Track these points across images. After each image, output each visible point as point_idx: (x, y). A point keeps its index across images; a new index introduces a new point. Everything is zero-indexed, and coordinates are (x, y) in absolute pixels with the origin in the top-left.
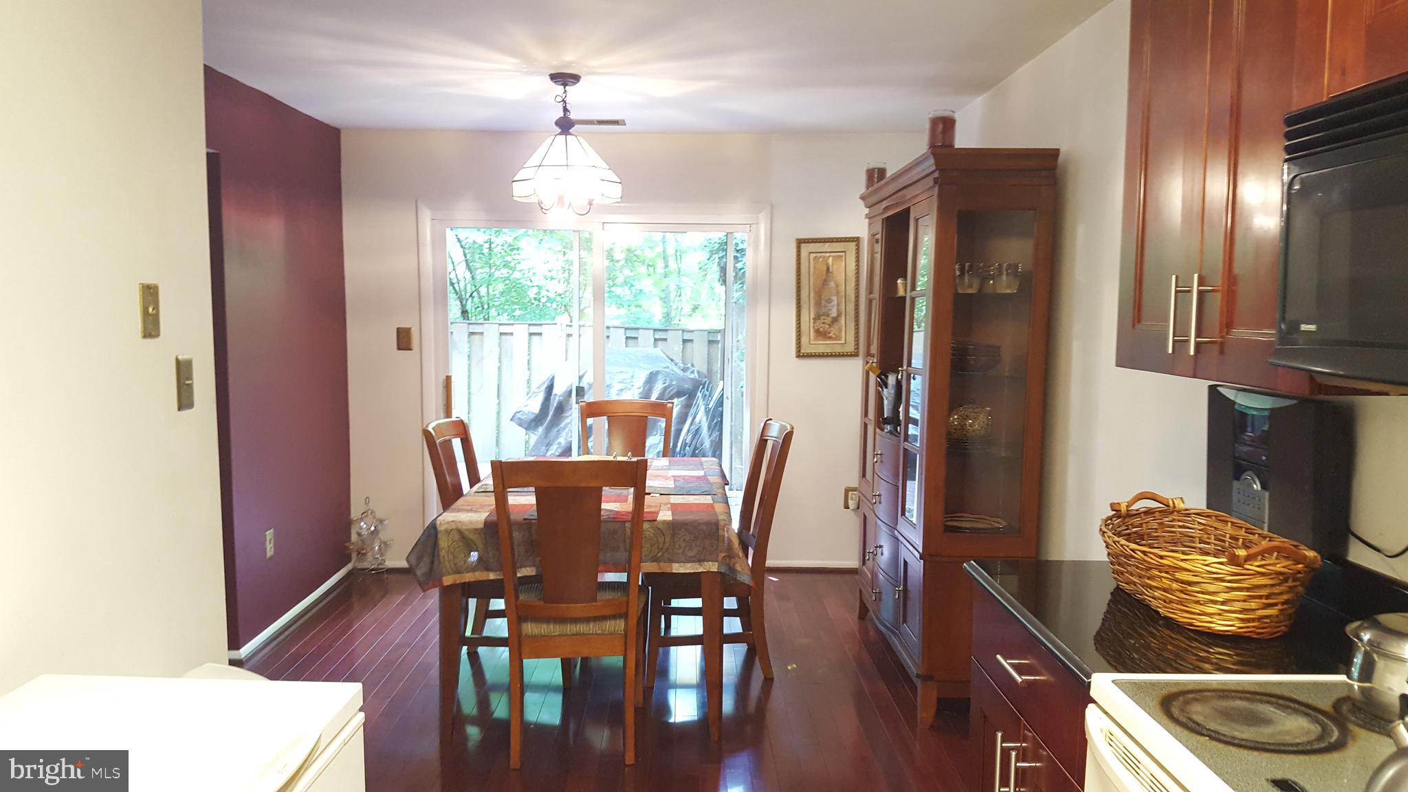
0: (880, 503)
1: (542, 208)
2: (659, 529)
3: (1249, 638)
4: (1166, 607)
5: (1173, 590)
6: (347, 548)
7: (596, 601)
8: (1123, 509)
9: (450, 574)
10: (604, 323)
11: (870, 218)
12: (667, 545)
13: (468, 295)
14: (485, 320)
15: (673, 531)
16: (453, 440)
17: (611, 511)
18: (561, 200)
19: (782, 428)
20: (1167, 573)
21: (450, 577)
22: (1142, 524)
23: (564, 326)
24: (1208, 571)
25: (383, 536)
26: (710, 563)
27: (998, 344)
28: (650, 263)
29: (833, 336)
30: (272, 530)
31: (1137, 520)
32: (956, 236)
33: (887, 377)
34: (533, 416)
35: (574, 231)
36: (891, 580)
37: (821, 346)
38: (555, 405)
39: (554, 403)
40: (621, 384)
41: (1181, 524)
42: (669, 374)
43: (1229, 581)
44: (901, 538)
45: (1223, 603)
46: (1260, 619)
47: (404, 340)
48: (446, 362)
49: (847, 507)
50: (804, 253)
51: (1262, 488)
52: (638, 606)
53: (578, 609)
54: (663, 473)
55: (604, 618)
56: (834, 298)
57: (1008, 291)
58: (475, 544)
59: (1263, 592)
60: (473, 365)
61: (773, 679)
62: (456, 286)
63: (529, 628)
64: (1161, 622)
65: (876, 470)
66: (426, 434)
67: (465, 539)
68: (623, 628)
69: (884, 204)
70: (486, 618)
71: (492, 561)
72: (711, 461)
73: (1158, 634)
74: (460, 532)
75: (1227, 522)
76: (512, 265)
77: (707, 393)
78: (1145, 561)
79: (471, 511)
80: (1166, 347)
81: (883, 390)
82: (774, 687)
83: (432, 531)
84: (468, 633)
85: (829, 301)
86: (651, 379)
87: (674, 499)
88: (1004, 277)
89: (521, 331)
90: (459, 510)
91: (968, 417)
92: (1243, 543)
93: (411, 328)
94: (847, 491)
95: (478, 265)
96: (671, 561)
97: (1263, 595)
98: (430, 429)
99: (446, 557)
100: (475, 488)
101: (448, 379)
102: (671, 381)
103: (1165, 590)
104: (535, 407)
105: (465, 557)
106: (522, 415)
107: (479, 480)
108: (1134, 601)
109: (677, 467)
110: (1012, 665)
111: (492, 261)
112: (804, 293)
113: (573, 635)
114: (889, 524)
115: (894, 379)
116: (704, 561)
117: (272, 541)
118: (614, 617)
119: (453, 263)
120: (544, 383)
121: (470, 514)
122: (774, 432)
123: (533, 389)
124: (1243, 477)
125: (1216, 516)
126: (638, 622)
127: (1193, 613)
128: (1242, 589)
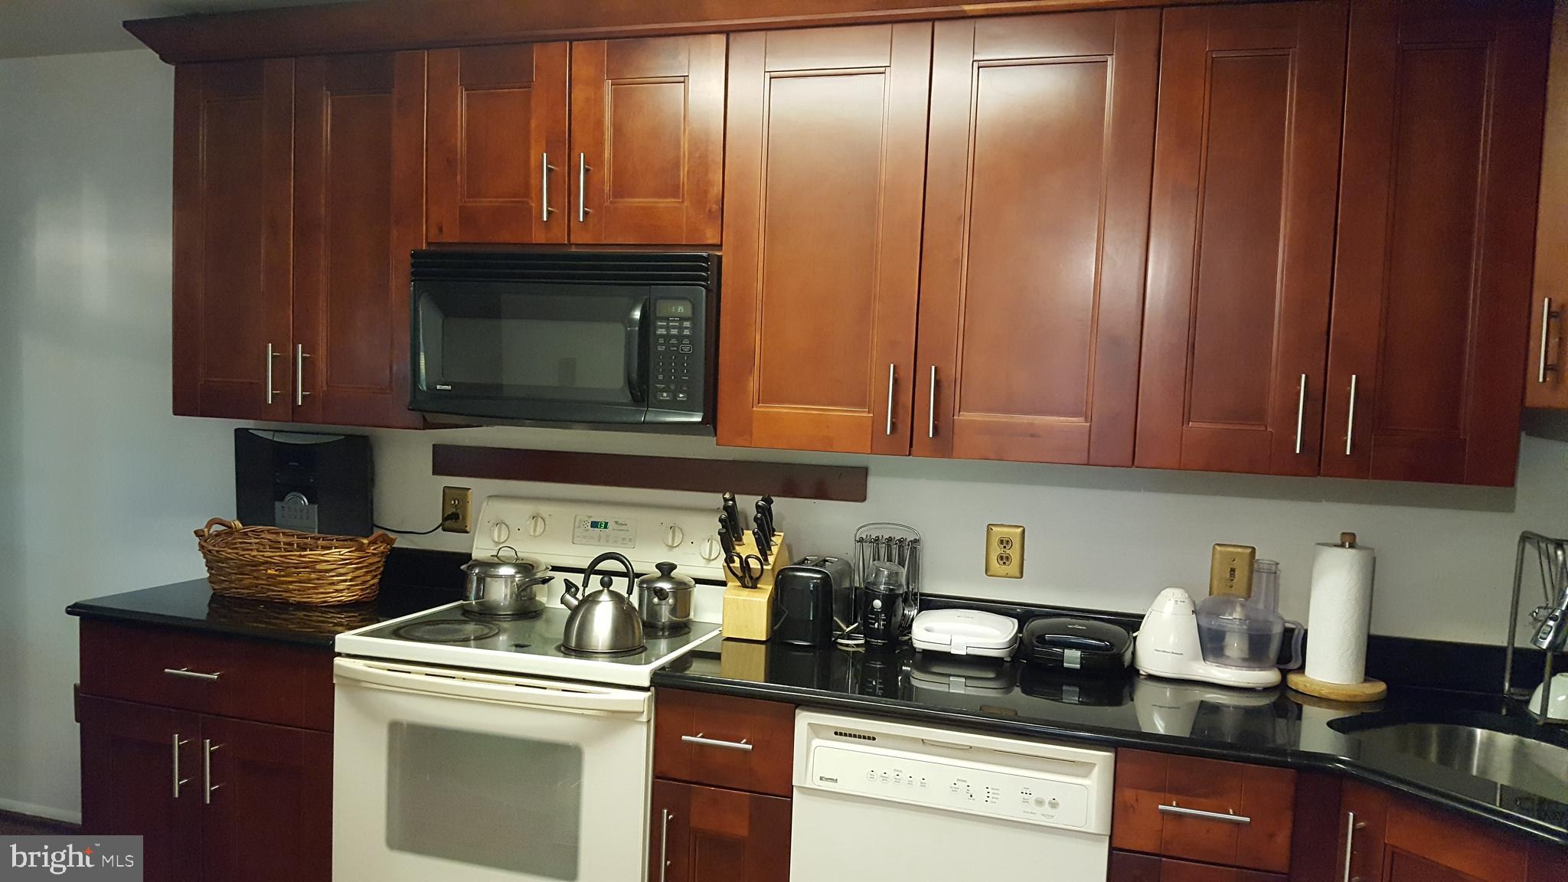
5: (311, 580)
43: (356, 564)
45: (350, 580)
51: (309, 502)
75: (279, 533)
80: (266, 399)
92: (298, 546)
110: (189, 671)
124: (288, 497)
127: (329, 593)
128: (361, 568)
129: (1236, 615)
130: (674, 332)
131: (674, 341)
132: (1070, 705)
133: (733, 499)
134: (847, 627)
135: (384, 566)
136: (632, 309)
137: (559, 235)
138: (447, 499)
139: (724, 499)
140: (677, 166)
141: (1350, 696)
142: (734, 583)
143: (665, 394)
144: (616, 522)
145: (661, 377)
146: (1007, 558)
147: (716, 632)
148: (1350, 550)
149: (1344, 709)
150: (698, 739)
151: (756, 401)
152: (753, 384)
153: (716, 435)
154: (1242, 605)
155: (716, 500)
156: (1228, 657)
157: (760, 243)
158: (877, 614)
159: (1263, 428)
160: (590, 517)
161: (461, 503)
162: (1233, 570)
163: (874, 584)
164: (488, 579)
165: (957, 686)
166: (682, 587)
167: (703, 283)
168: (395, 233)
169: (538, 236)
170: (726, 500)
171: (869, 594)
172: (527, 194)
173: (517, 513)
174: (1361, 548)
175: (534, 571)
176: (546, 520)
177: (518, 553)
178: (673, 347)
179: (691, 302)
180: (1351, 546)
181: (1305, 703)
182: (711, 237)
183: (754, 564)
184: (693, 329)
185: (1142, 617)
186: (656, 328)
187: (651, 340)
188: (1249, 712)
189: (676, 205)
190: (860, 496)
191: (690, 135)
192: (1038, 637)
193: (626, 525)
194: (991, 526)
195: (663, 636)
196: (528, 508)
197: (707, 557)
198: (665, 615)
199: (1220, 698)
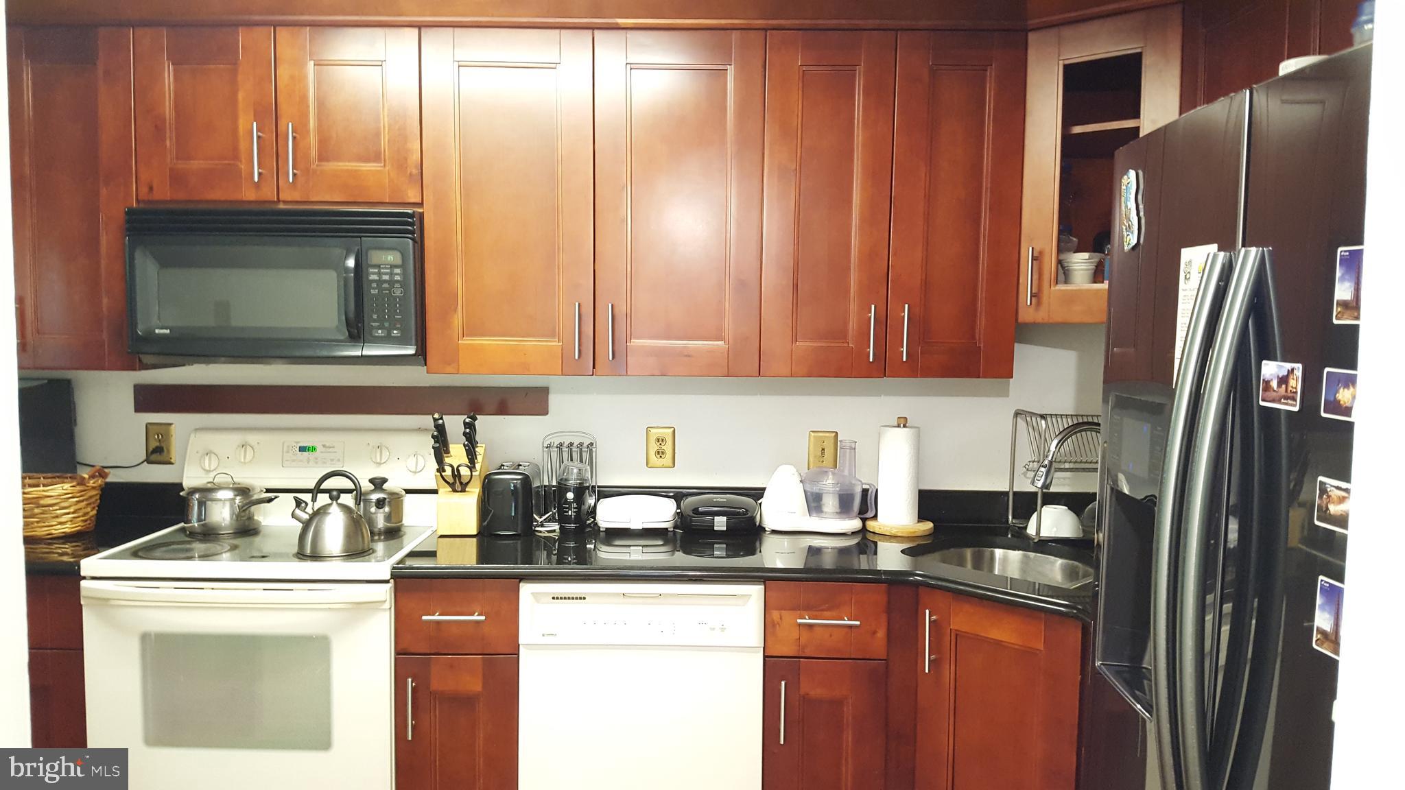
43: (78, 497)
45: (74, 512)
127: (54, 525)
128: (82, 501)
129: (830, 481)
130: (386, 277)
131: (385, 285)
132: (719, 558)
133: (441, 418)
134: (541, 518)
135: (100, 499)
136: (346, 258)
137: (268, 193)
138: (151, 434)
139: (434, 418)
140: (377, 135)
141: (911, 533)
142: (445, 490)
143: (380, 331)
144: (324, 446)
145: (375, 317)
146: (663, 453)
147: (429, 533)
148: (904, 429)
149: (906, 542)
150: (436, 617)
151: (461, 335)
152: (458, 320)
153: (426, 365)
154: (834, 474)
155: (427, 421)
156: (826, 513)
157: (457, 203)
158: (570, 503)
159: (846, 345)
160: (297, 443)
161: (164, 436)
162: (823, 449)
163: (566, 480)
164: (209, 503)
165: (636, 554)
166: (396, 496)
167: (410, 236)
168: (104, 191)
169: (249, 195)
170: (435, 420)
171: (562, 488)
172: (236, 157)
173: (225, 443)
174: (911, 427)
175: (251, 494)
176: (254, 448)
177: (234, 480)
178: (385, 290)
179: (401, 252)
180: (905, 426)
181: (880, 540)
182: (413, 196)
183: (465, 472)
184: (404, 274)
185: (764, 489)
186: (368, 274)
187: (365, 286)
188: (843, 551)
189: (379, 169)
190: (544, 411)
191: (389, 110)
192: (694, 510)
193: (333, 447)
194: (649, 429)
195: (379, 540)
196: (236, 438)
197: (414, 470)
198: (381, 523)
199: (823, 543)
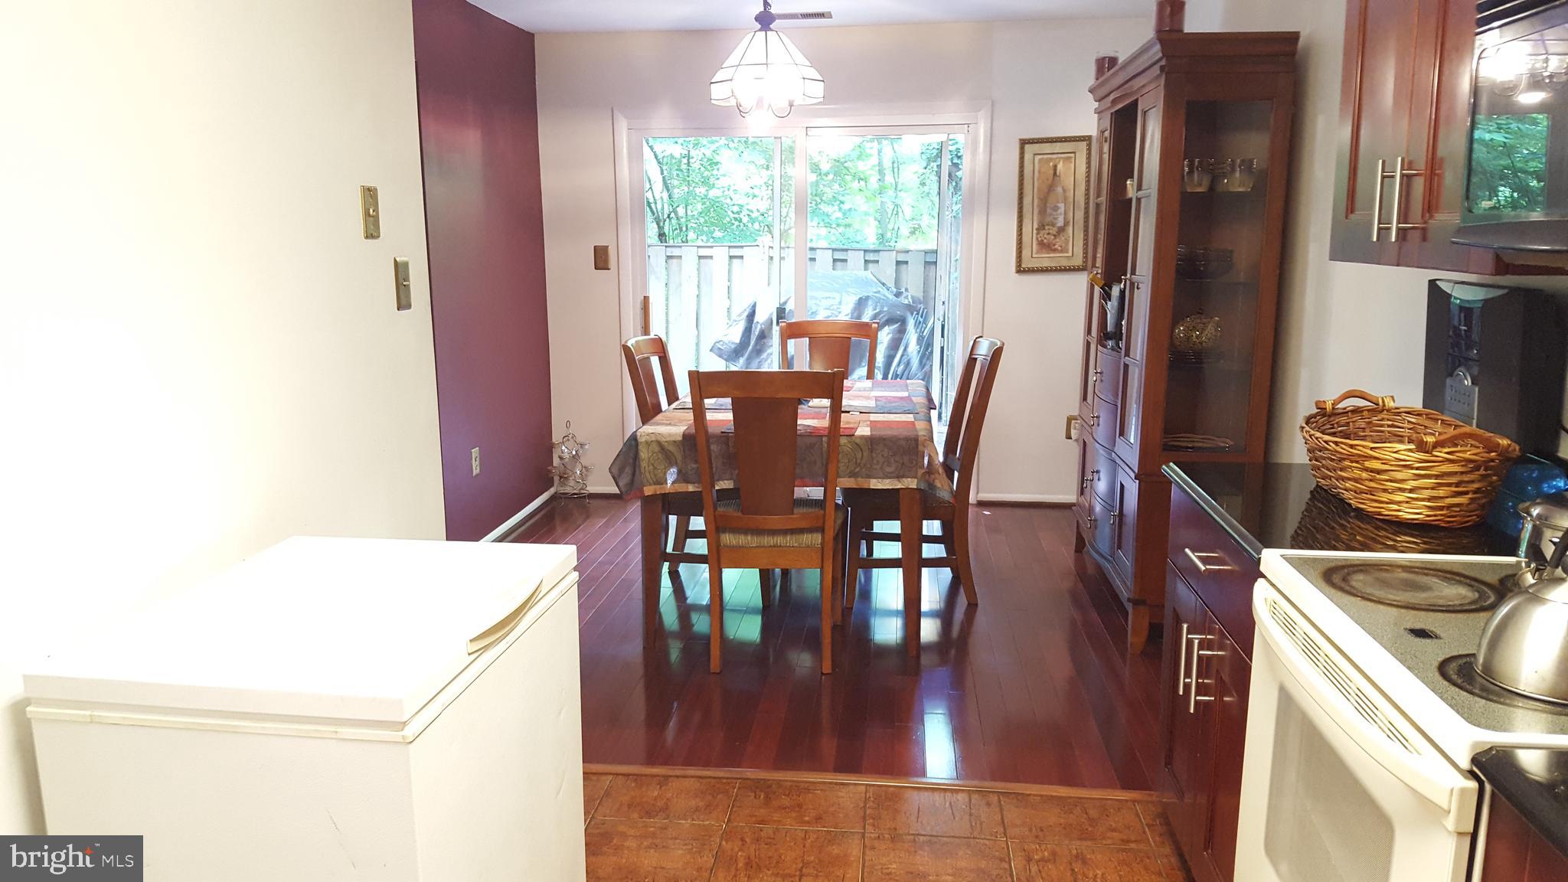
0: (1098, 425)
1: (741, 111)
2: (856, 444)
3: (1437, 526)
4: (1356, 498)
5: (1362, 479)
6: (550, 471)
7: (793, 514)
8: (1329, 406)
9: (650, 485)
10: (806, 246)
11: (1098, 113)
12: (864, 461)
13: (666, 216)
14: (683, 242)
15: (871, 445)
16: (651, 358)
17: (809, 426)
18: (760, 103)
19: (992, 344)
20: (1357, 462)
21: (650, 487)
22: (1349, 423)
23: (767, 248)
24: (1396, 458)
25: (584, 461)
26: (909, 479)
27: (1230, 249)
28: (862, 177)
29: (1059, 248)
30: (477, 448)
31: (1343, 419)
32: (1184, 129)
33: (1111, 288)
34: (733, 346)
35: (775, 138)
36: (1106, 506)
37: (1046, 260)
38: (757, 334)
39: (756, 332)
40: (828, 311)
41: (1390, 423)
42: (880, 299)
43: (1417, 469)
44: (1118, 461)
45: (1411, 491)
46: (1449, 507)
47: (601, 259)
48: (645, 285)
49: (1069, 437)
50: (1028, 157)
51: (1472, 383)
52: (835, 522)
53: (775, 521)
54: (866, 394)
55: (801, 531)
56: (1062, 206)
57: (1241, 189)
58: (674, 456)
59: (1453, 480)
60: (671, 292)
61: (977, 604)
62: (653, 206)
63: (728, 539)
64: (1352, 514)
65: (1096, 391)
66: (626, 350)
67: (664, 451)
68: (820, 541)
69: (1112, 97)
70: (686, 538)
71: (690, 473)
72: (916, 383)
73: (1349, 526)
74: (659, 443)
75: (1438, 419)
76: (712, 181)
77: (921, 320)
78: (1337, 452)
79: (670, 424)
81: (1106, 303)
82: (977, 613)
83: (633, 443)
84: (669, 549)
85: (1056, 209)
86: (861, 303)
87: (873, 417)
88: (1237, 174)
89: (721, 254)
90: (658, 424)
91: (1195, 329)
93: (607, 247)
94: (1069, 420)
95: (676, 183)
96: (869, 477)
97: (1453, 483)
98: (629, 344)
99: (647, 468)
100: (674, 405)
101: (646, 299)
102: (882, 307)
103: (1356, 480)
104: (735, 336)
105: (665, 469)
106: (722, 345)
107: (677, 399)
108: (1330, 496)
109: (880, 389)
110: (1199, 558)
111: (690, 179)
112: (1027, 200)
113: (771, 546)
114: (1107, 446)
115: (1118, 289)
116: (903, 477)
117: (478, 459)
118: (811, 530)
119: (650, 181)
120: (745, 310)
121: (669, 427)
122: (984, 350)
123: (734, 316)
124: (1455, 373)
125: (1426, 415)
126: (835, 538)
127: (1382, 502)
128: (1427, 477)
